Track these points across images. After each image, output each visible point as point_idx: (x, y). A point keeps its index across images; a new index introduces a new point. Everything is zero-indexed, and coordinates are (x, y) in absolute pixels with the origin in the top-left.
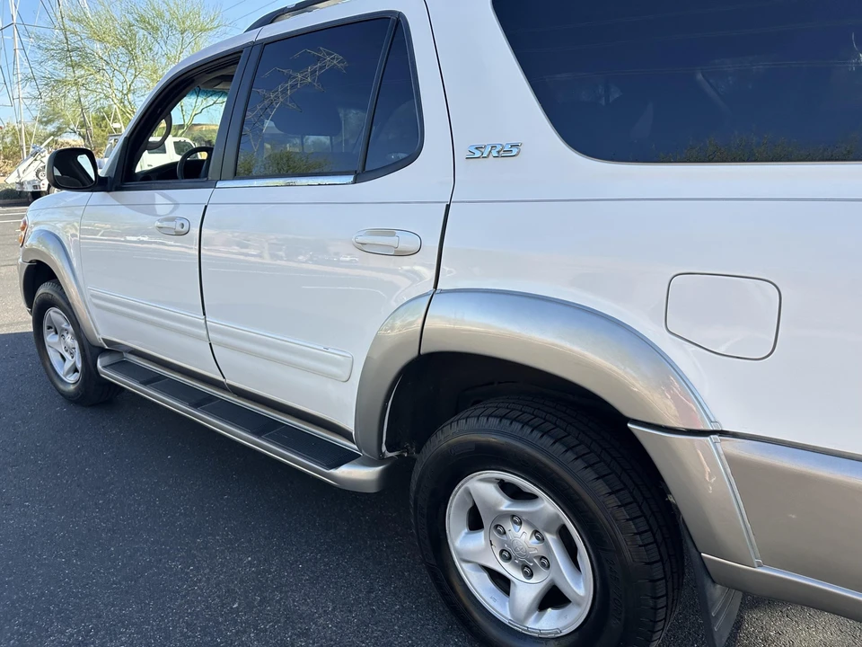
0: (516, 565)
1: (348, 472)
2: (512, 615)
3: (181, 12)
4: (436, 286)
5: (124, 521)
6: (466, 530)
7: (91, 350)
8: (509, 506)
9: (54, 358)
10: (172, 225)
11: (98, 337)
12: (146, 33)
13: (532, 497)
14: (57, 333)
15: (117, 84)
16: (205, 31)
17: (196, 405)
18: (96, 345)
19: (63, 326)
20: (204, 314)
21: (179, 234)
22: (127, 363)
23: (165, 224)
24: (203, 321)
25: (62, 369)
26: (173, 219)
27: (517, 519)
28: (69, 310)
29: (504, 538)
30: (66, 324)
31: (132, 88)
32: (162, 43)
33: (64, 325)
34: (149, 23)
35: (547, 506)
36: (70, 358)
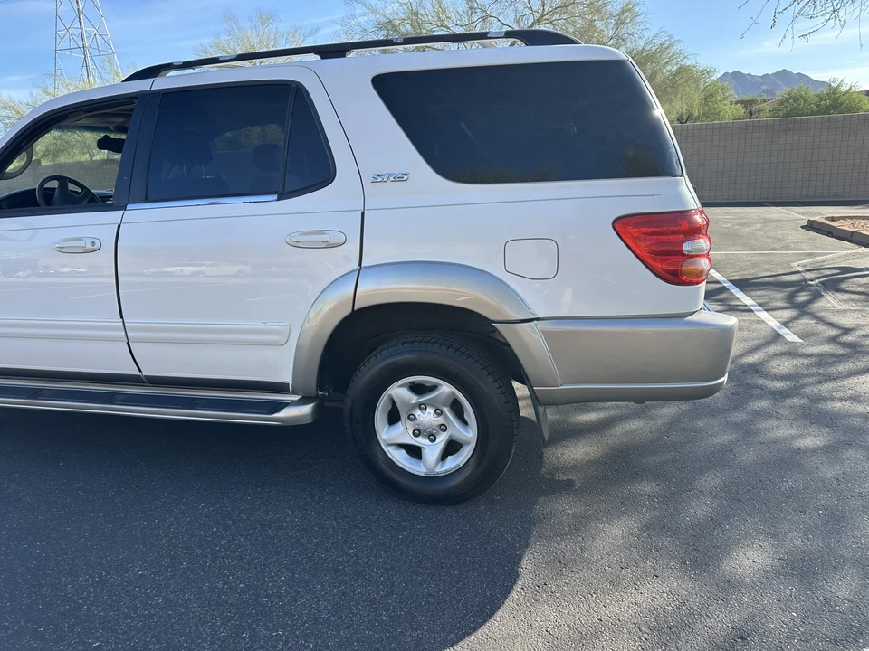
0: (424, 436)
1: (288, 413)
2: (426, 468)
4: (360, 264)
6: (388, 426)
8: (416, 400)
10: (81, 243)
13: (434, 388)
20: (122, 317)
21: (87, 252)
23: (70, 244)
27: (423, 407)
29: (416, 422)
35: (446, 389)
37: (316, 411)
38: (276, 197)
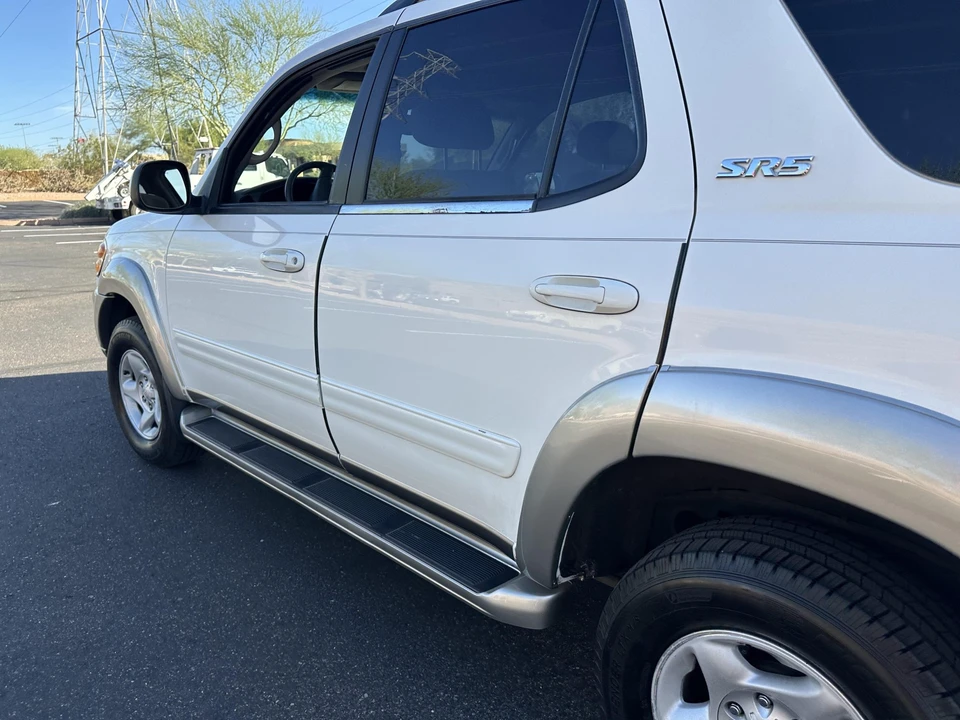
1: (504, 598)
3: (278, 15)
4: (660, 362)
5: (208, 628)
6: (680, 701)
7: (173, 403)
8: (753, 681)
9: (130, 409)
10: (281, 259)
11: (182, 388)
12: (239, 38)
13: (798, 675)
14: (134, 379)
15: (206, 94)
16: (303, 36)
17: (301, 484)
18: (180, 398)
19: (142, 372)
20: (318, 373)
21: (289, 271)
22: (215, 421)
23: (272, 258)
24: (317, 381)
25: (138, 422)
26: (283, 252)
27: (765, 700)
28: (150, 354)
30: (145, 369)
31: (222, 98)
32: (256, 49)
33: (144, 371)
34: (243, 28)
35: (827, 694)
36: (149, 410)
37: (556, 611)
38: (529, 205)
